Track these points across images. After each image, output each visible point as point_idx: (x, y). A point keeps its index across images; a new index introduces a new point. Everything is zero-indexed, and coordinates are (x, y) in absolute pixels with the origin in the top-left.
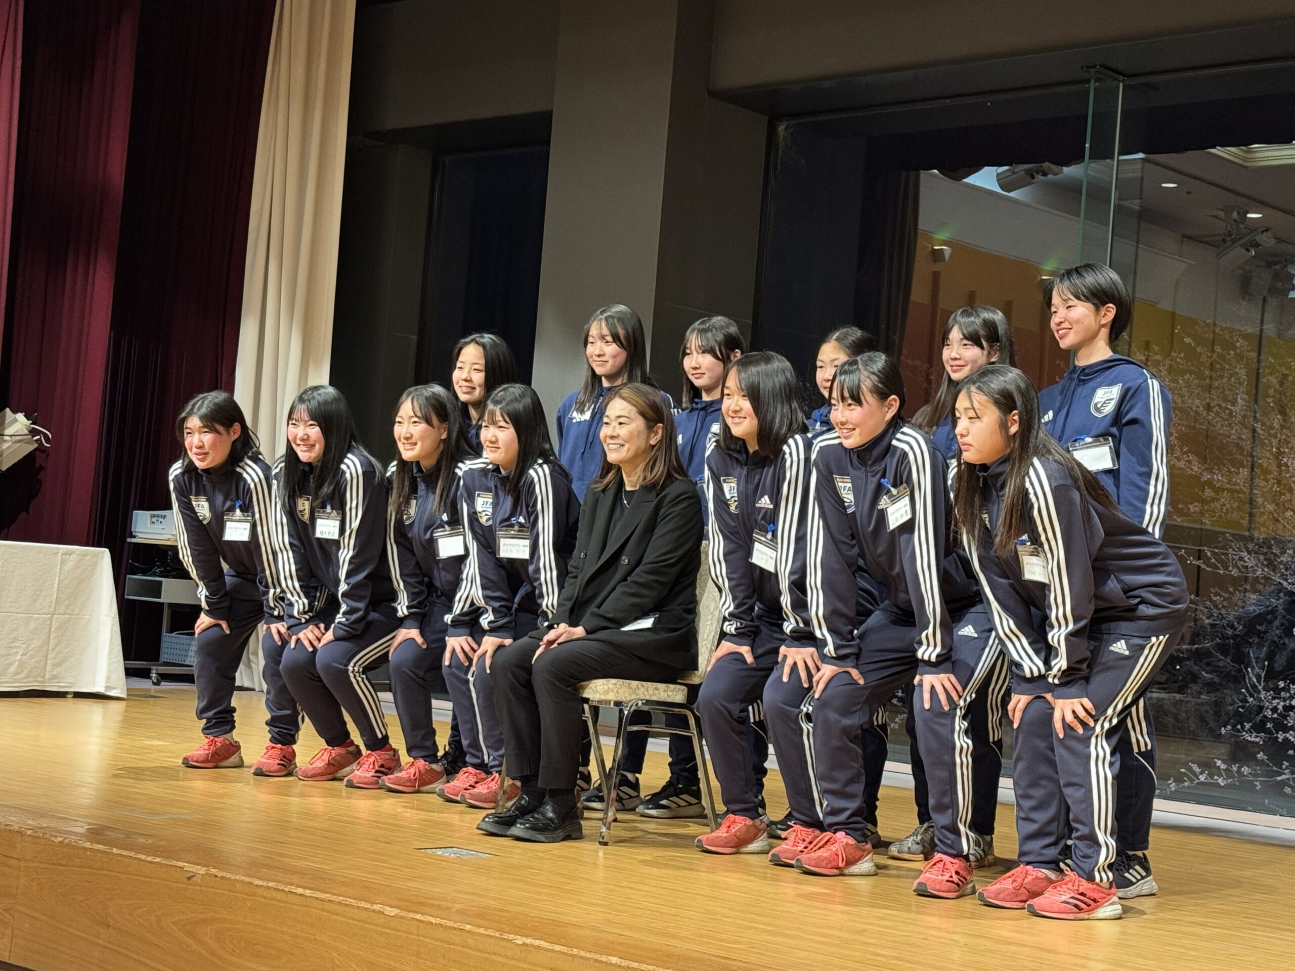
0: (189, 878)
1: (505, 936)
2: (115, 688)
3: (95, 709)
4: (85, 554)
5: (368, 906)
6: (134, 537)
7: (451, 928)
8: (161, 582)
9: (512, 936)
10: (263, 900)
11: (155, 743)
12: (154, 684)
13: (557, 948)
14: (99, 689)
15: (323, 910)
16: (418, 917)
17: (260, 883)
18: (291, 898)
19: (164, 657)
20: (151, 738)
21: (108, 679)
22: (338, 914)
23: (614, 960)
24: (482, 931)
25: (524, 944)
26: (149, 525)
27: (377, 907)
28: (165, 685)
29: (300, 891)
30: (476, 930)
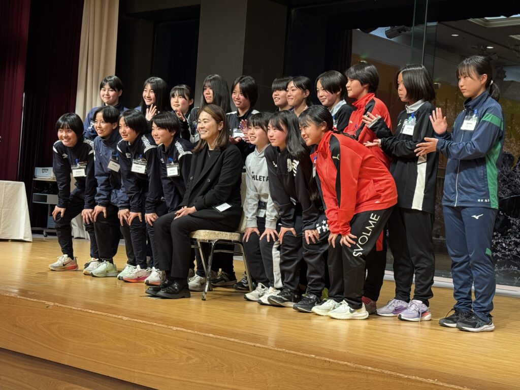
0: (47, 307)
1: (169, 327)
2: (28, 238)
3: (20, 246)
4: (15, 184)
5: (116, 316)
6: (36, 178)
7: (149, 324)
8: (46, 196)
9: (172, 327)
10: (76, 315)
11: (42, 258)
12: (45, 236)
13: (189, 331)
14: (21, 238)
15: (99, 318)
16: (136, 320)
17: (75, 308)
18: (87, 314)
19: (49, 226)
20: (41, 256)
21: (25, 234)
22: (105, 320)
23: (211, 335)
24: (160, 325)
25: (177, 330)
26: (42, 173)
27: (120, 317)
28: (49, 237)
29: (90, 311)
30: (158, 325)
